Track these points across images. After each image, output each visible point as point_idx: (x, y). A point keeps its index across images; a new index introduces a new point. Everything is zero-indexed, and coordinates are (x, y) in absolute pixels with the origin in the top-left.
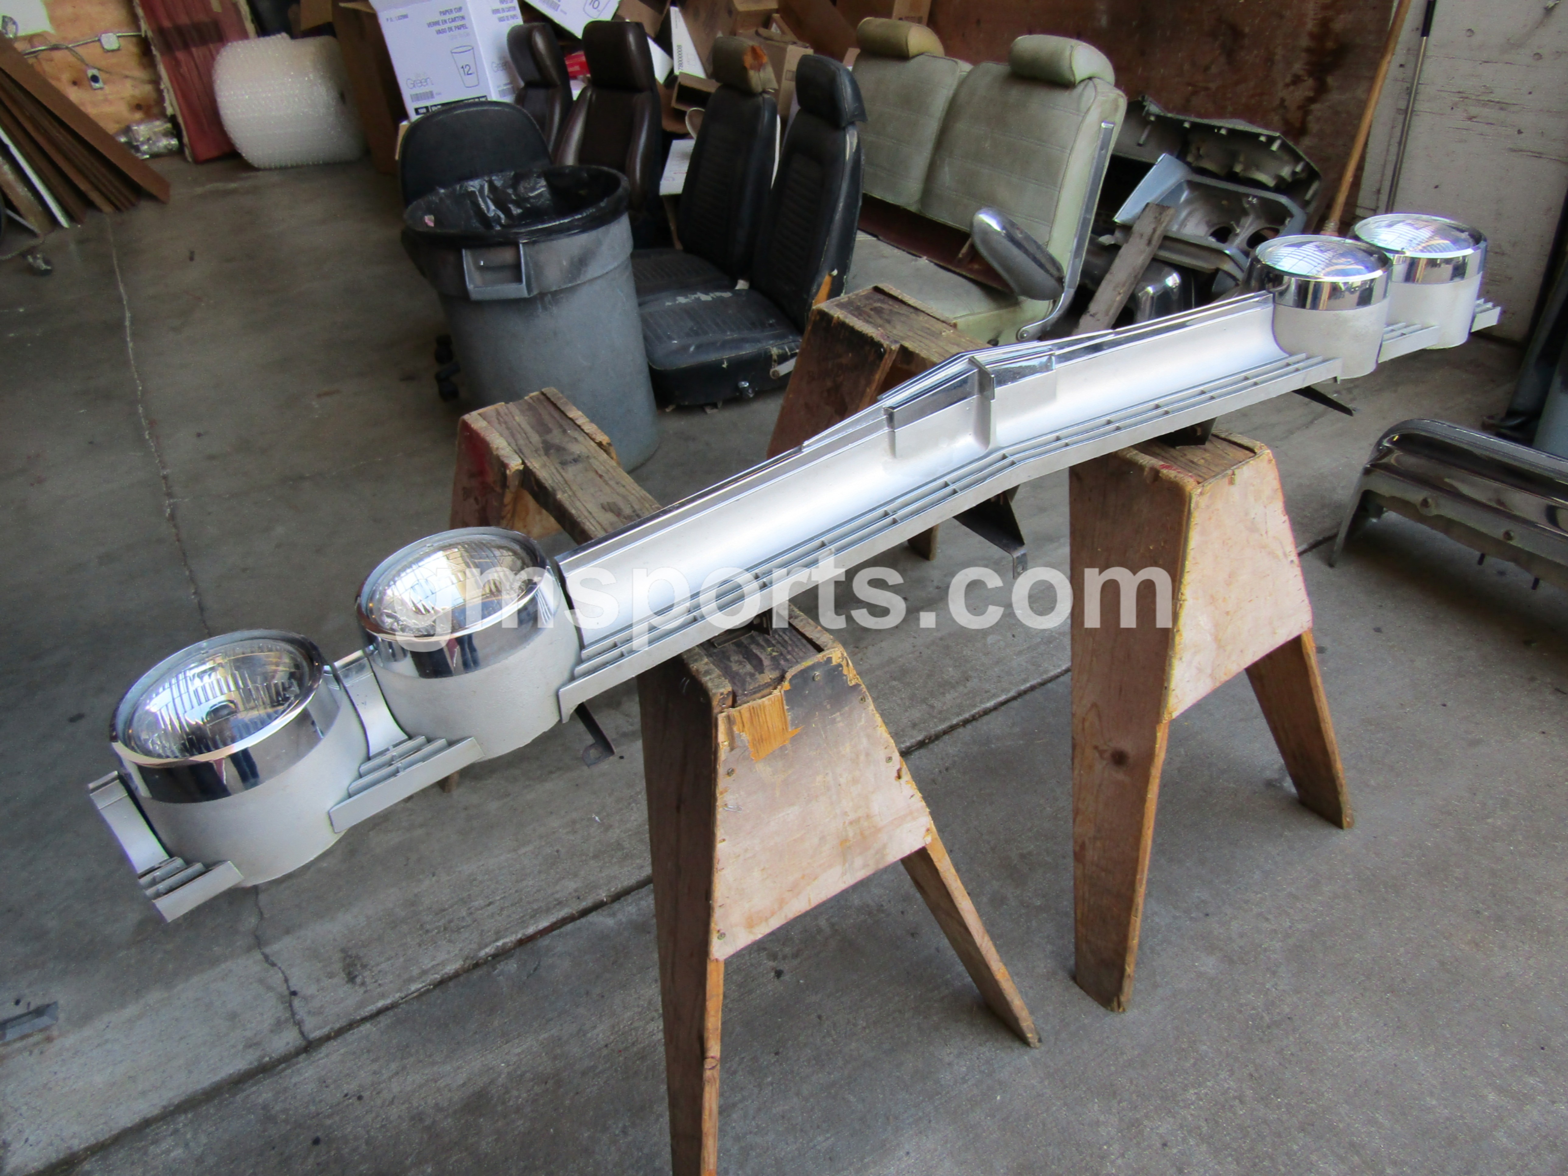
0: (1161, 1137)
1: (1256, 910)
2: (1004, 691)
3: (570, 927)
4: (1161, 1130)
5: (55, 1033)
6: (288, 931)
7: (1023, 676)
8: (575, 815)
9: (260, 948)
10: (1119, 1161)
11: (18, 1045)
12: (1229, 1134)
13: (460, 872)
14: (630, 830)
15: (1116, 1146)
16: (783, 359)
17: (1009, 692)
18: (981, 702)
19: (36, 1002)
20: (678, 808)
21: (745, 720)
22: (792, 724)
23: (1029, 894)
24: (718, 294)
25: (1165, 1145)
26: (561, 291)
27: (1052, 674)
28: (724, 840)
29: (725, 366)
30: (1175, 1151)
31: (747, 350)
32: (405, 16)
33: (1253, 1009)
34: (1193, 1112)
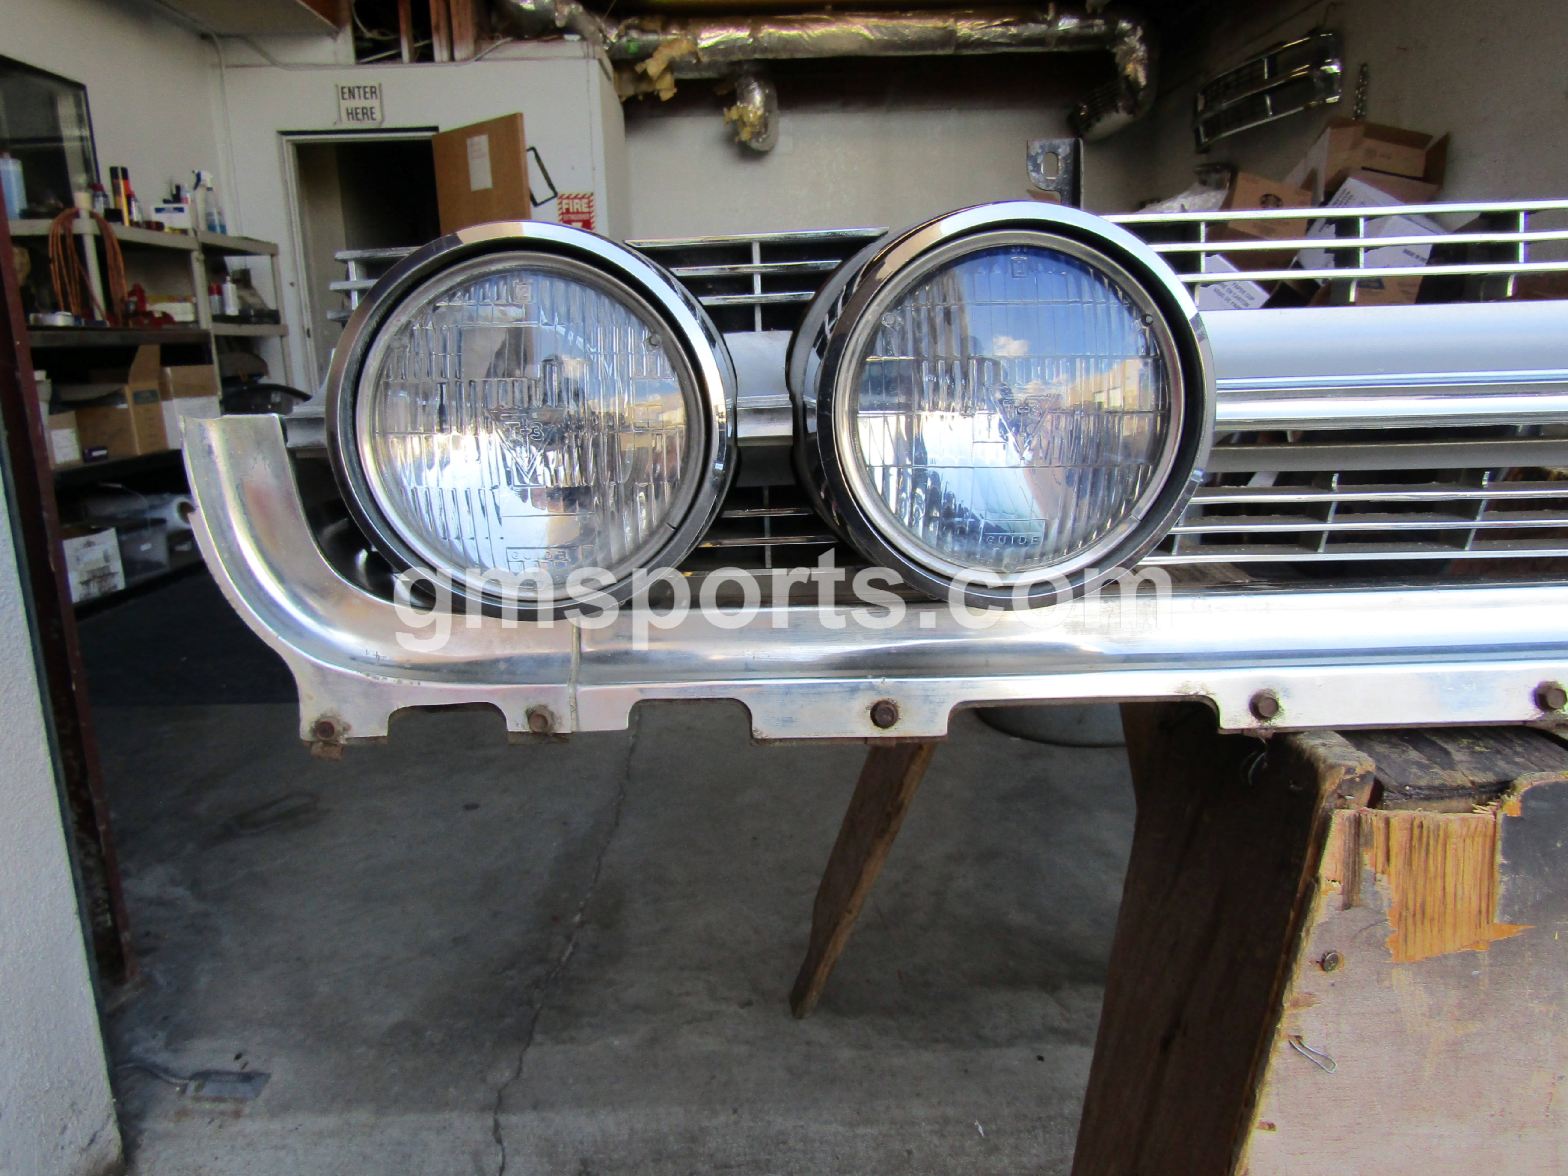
5: (247, 1110)
6: (535, 1108)
8: (950, 1112)
9: (496, 1113)
11: (208, 1106)
13: (769, 1122)
14: (1025, 1168)
19: (254, 1065)
20: (1166, 1044)
21: (1393, 843)
22: (1504, 912)
28: (1271, 1126)
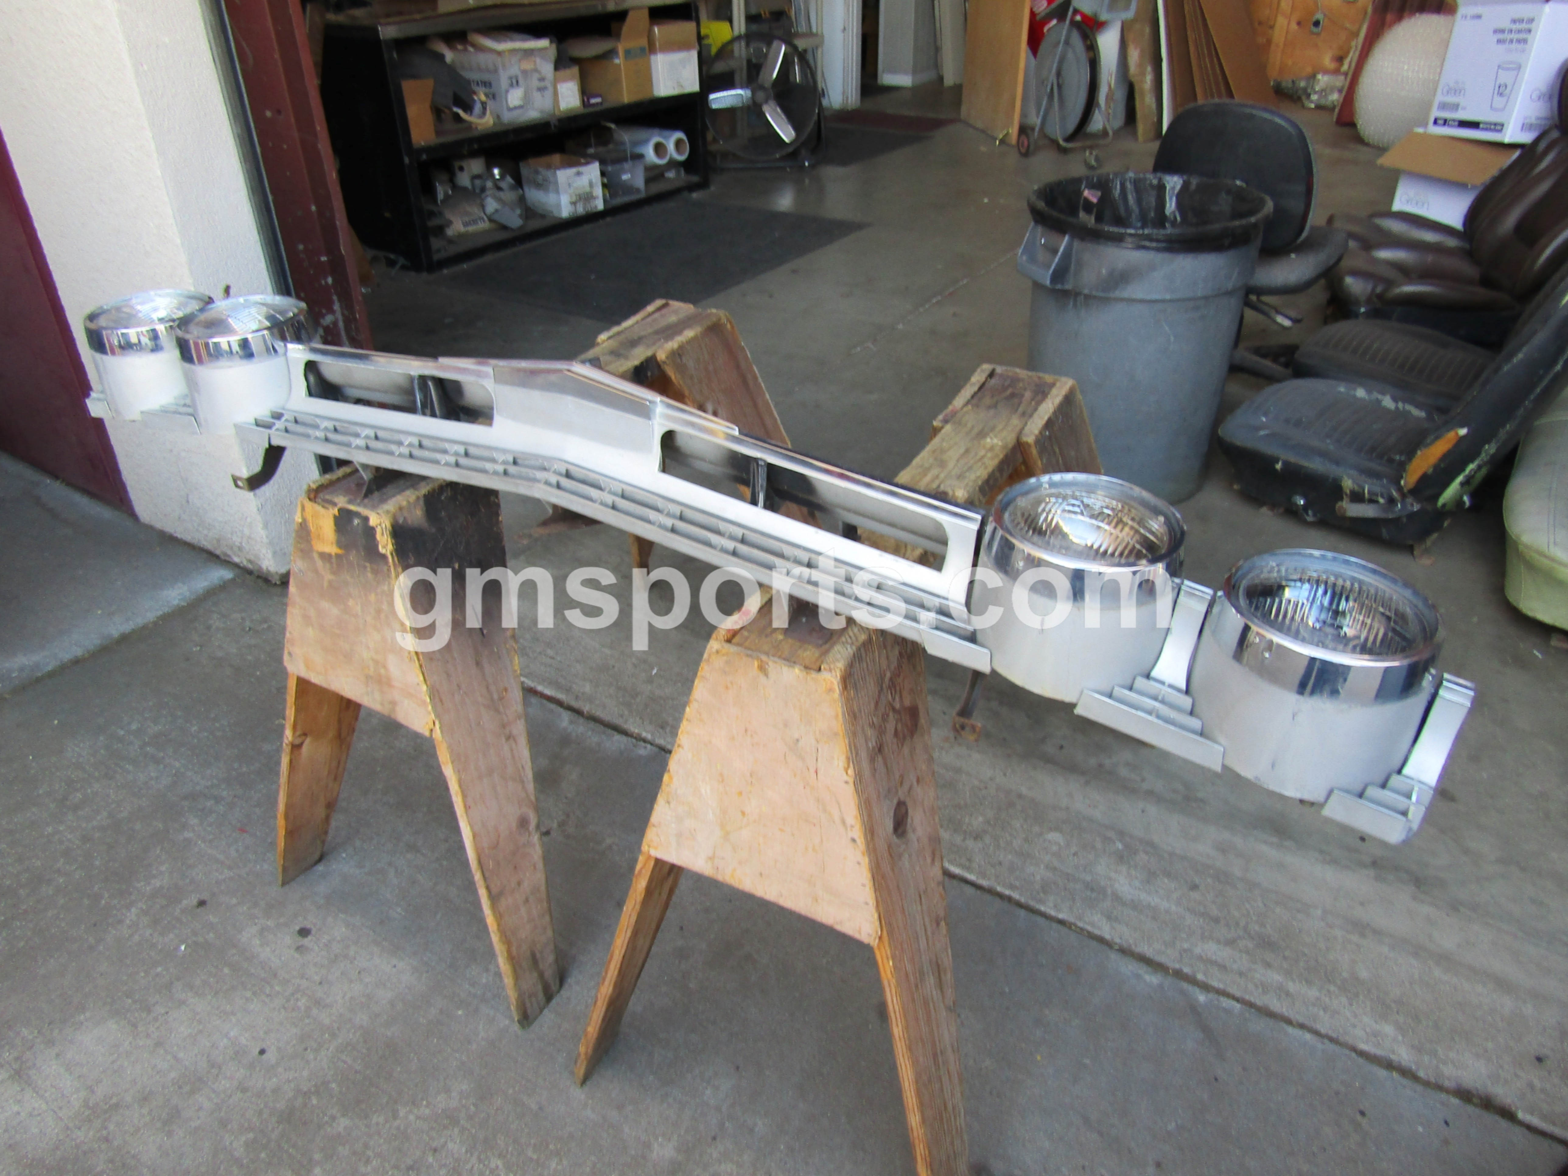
0: (443, 1146)
2: (983, 875)
3: (553, 706)
4: (450, 1145)
7: (1017, 883)
10: (412, 1117)
16: (1357, 497)
17: (984, 878)
18: (950, 862)
22: (337, 544)
23: (700, 975)
24: (1408, 407)
25: (435, 1150)
26: (1095, 297)
27: (1043, 909)
29: (1278, 466)
30: (431, 1159)
31: (1316, 465)
32: (1479, 17)
34: (475, 1168)
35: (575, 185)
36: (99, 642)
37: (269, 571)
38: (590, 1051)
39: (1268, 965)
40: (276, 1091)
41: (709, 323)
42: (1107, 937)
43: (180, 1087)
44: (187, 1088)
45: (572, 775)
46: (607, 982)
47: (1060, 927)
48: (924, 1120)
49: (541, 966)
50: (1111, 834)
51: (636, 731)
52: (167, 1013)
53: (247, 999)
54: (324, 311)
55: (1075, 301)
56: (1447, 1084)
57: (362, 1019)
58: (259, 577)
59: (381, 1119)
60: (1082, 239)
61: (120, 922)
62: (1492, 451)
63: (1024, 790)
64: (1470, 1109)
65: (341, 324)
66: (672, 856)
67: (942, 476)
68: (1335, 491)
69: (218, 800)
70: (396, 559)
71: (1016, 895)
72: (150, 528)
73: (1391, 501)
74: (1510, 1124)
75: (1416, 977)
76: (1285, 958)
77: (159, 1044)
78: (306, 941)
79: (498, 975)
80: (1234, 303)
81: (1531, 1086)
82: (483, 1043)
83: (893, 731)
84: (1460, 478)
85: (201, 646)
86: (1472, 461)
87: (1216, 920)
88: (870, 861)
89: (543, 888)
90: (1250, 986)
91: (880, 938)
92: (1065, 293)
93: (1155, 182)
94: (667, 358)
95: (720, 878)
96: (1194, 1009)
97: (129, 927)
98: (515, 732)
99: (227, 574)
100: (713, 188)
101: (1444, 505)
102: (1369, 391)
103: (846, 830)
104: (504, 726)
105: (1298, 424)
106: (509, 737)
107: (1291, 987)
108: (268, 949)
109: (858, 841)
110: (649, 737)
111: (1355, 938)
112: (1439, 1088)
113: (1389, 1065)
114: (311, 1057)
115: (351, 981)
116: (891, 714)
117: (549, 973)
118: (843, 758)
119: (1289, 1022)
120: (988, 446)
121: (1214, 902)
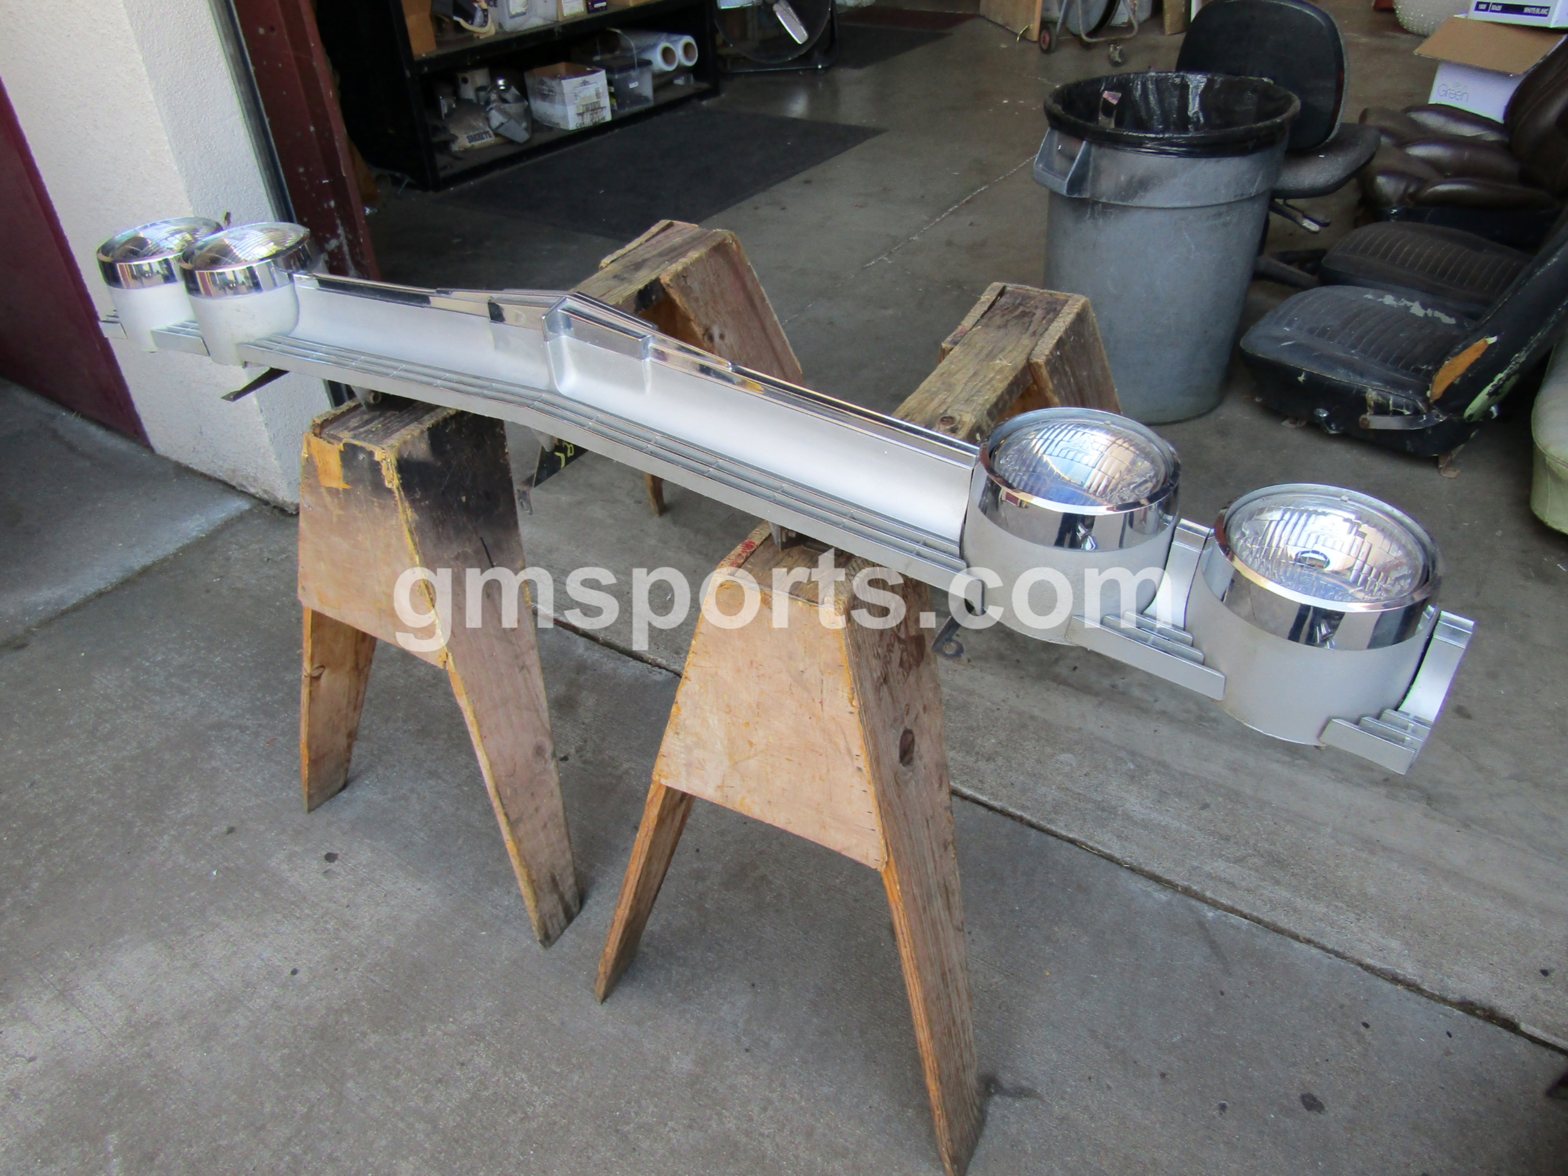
0: (470, 1061)
1: (775, 1096)
2: (994, 795)
3: (568, 633)
4: (477, 1059)
7: (1029, 804)
10: (439, 1033)
12: (484, 1113)
15: (454, 1028)
16: (1381, 409)
17: (996, 799)
18: (962, 783)
22: (344, 479)
23: (716, 896)
24: (1437, 314)
25: (463, 1064)
26: (1113, 206)
27: (1053, 828)
29: (1301, 379)
30: (458, 1073)
31: (1340, 376)
33: (636, 1114)
34: (501, 1081)
35: (582, 95)
36: (121, 574)
37: (285, 502)
38: (609, 970)
39: (1277, 882)
40: (308, 1009)
41: (714, 244)
42: (1117, 855)
43: (217, 1006)
44: (224, 1007)
45: (588, 700)
46: (623, 907)
47: (1070, 846)
48: (932, 1036)
49: (561, 888)
50: (1122, 754)
51: (652, 657)
52: (202, 935)
53: (278, 921)
54: (328, 236)
55: (1093, 209)
56: (1450, 996)
57: (389, 940)
58: (275, 507)
59: (410, 1035)
60: (1101, 145)
61: (154, 848)
62: (1522, 360)
63: (1036, 712)
64: (1473, 1020)
65: (346, 248)
66: (682, 786)
67: (950, 400)
68: (1358, 402)
69: (243, 729)
70: (402, 493)
71: (1027, 816)
72: (164, 460)
73: (1417, 412)
74: (1513, 1034)
75: (1424, 892)
76: (1293, 875)
77: (195, 965)
78: (332, 866)
79: (520, 897)
80: (1258, 208)
81: (1535, 998)
82: (506, 962)
83: (898, 660)
84: (1488, 388)
85: (221, 577)
86: (1501, 372)
87: (1227, 839)
88: (876, 789)
89: (561, 814)
90: (1259, 903)
91: (887, 863)
92: (1083, 203)
93: (1178, 80)
94: (671, 280)
95: (729, 806)
96: (1201, 924)
97: (163, 853)
98: (528, 663)
99: (243, 505)
100: (723, 95)
101: (1471, 416)
102: (1398, 299)
103: (852, 759)
104: (517, 657)
105: (1323, 333)
106: (522, 668)
107: (1299, 903)
108: (296, 874)
109: (864, 769)
110: (664, 662)
111: (1364, 855)
112: (1444, 1000)
113: (1395, 980)
114: (341, 976)
115: (378, 904)
116: (896, 644)
117: (569, 896)
118: (847, 690)
119: (1296, 937)
120: (997, 368)
121: (1224, 821)
